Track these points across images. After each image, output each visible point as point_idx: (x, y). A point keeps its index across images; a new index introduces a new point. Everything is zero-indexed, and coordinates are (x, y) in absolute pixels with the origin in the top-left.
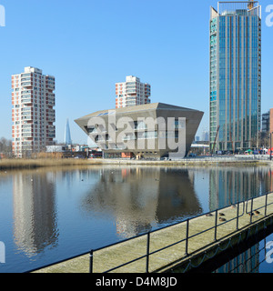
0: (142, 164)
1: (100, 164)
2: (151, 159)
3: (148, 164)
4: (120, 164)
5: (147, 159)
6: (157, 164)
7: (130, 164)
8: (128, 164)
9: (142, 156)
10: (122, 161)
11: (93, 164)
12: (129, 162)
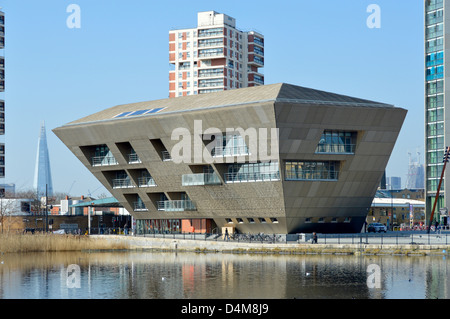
0: (237, 252)
1: (122, 250)
2: (262, 239)
3: (252, 252)
4: (177, 251)
5: (252, 239)
6: (277, 252)
7: (205, 251)
8: (198, 251)
9: (237, 231)
10: (184, 243)
11: (103, 251)
12: (202, 244)
